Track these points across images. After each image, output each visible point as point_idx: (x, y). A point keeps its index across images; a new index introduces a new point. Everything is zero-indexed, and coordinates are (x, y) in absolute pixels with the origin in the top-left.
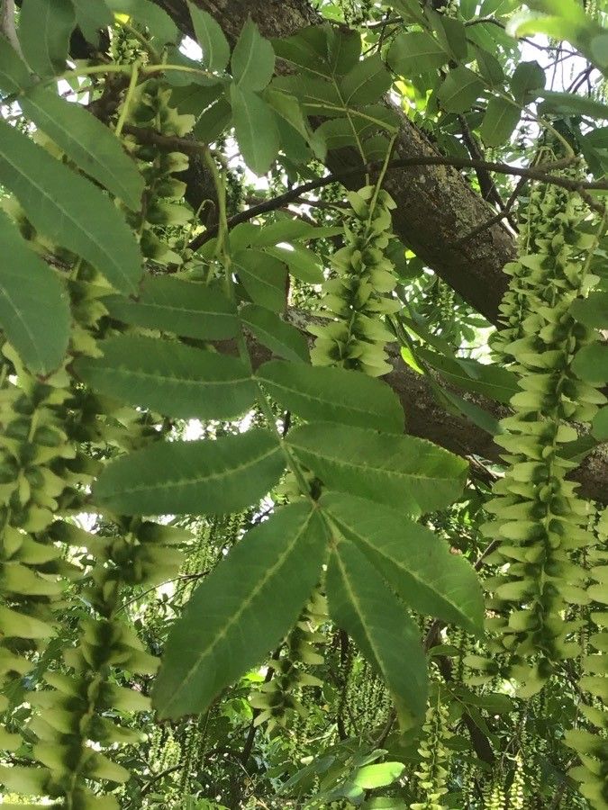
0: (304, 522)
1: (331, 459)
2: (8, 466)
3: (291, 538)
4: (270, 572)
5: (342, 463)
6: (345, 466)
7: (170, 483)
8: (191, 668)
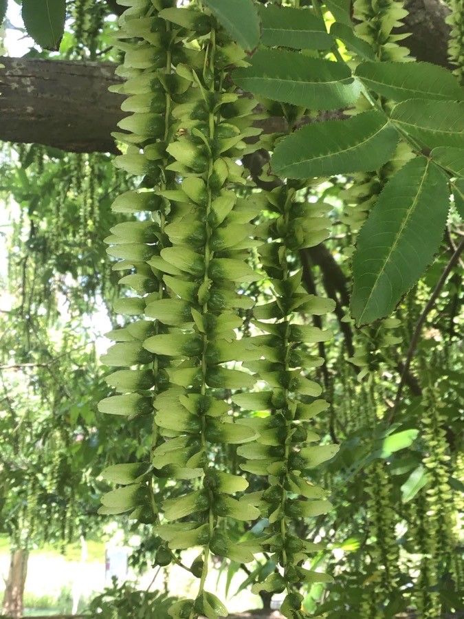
0: (424, 171)
1: (425, 129)
2: (201, 158)
3: (418, 185)
4: (409, 212)
5: (434, 131)
6: (437, 133)
7: (322, 156)
8: (373, 286)
